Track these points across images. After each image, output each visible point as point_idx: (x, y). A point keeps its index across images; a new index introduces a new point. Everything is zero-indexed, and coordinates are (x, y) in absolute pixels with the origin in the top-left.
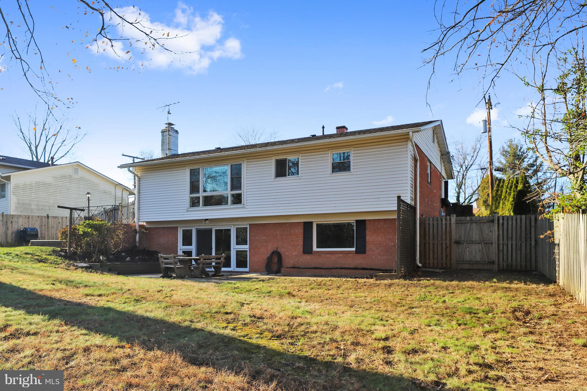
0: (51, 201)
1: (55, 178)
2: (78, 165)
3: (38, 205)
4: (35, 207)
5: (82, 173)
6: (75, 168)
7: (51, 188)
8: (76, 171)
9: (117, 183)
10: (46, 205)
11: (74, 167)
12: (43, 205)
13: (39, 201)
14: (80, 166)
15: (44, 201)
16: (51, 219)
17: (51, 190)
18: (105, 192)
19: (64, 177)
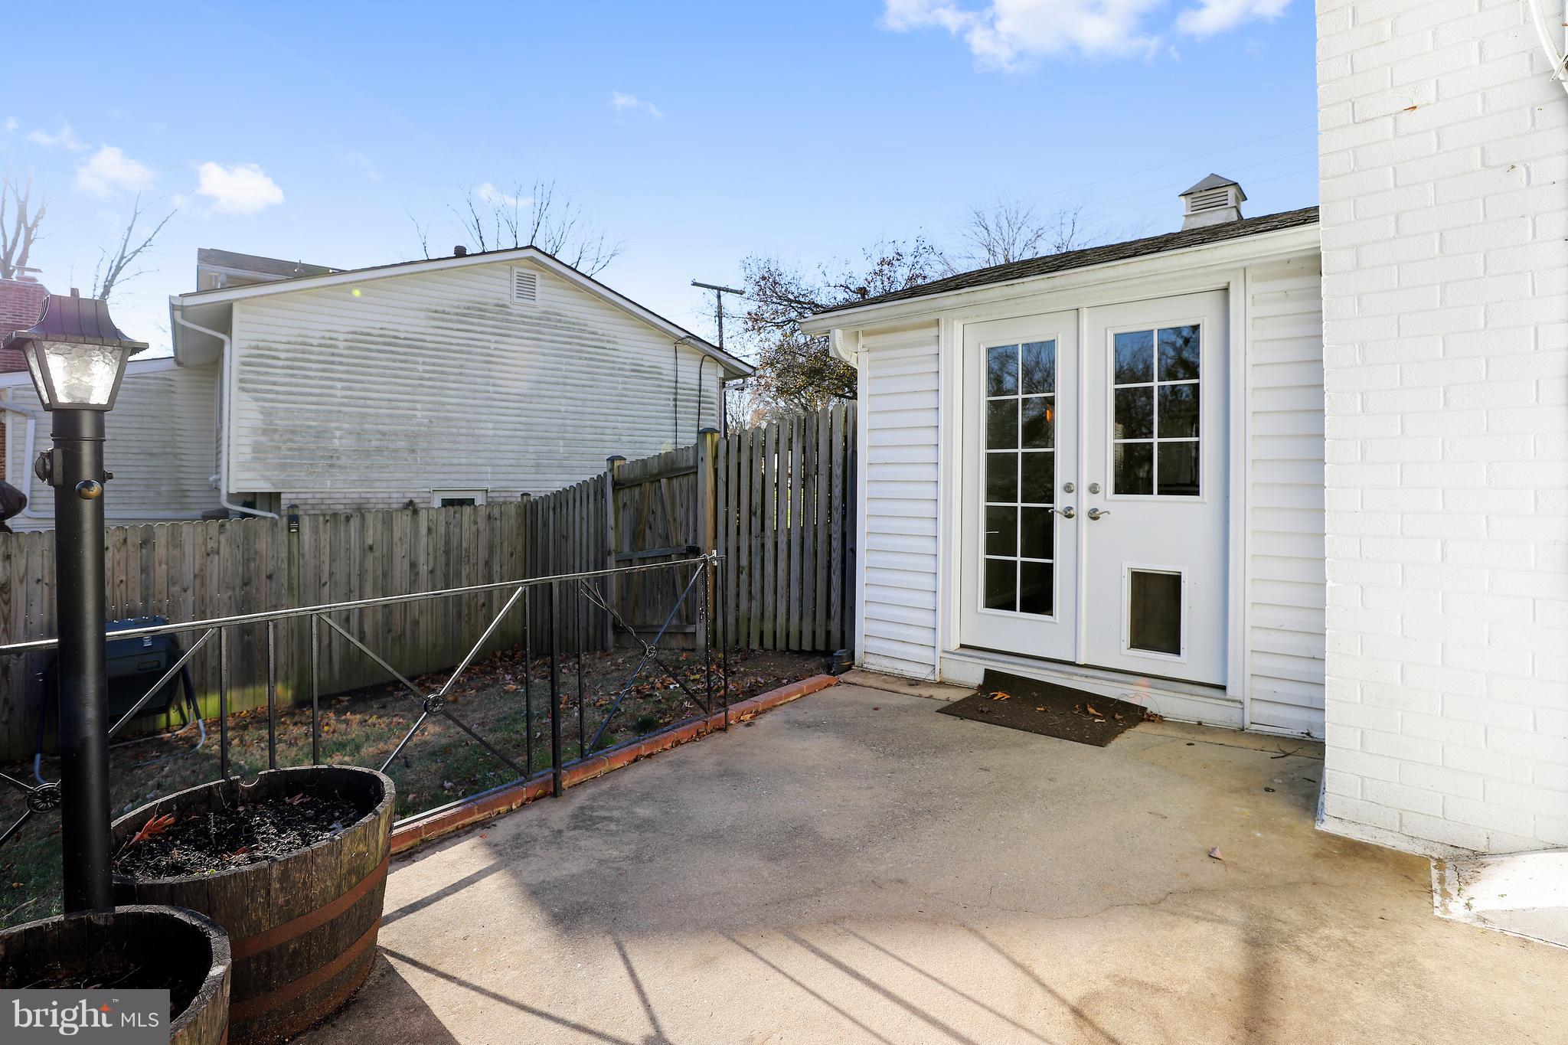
0: (419, 414)
1: (437, 313)
2: (531, 259)
3: (359, 435)
4: (349, 442)
5: (548, 296)
6: (520, 276)
7: (420, 360)
8: (526, 286)
9: (683, 335)
10: (395, 433)
11: (516, 270)
12: (383, 434)
13: (363, 415)
14: (543, 265)
15: (390, 416)
16: (315, 530)
17: (421, 368)
18: (637, 370)
19: (477, 311)
